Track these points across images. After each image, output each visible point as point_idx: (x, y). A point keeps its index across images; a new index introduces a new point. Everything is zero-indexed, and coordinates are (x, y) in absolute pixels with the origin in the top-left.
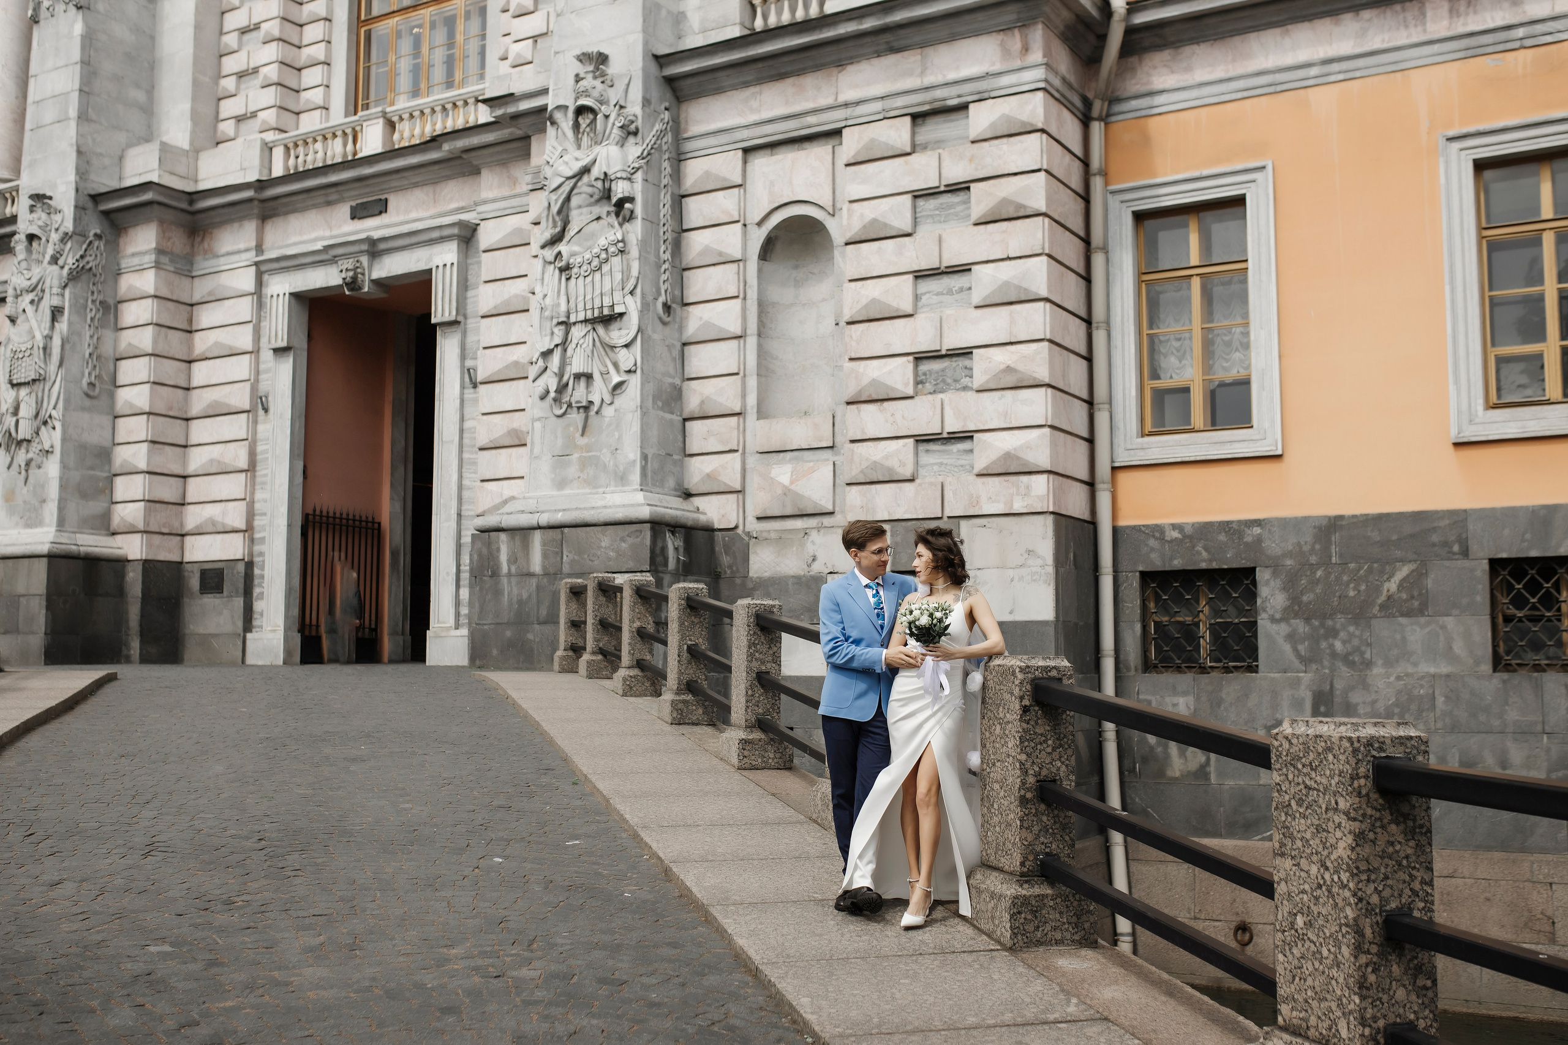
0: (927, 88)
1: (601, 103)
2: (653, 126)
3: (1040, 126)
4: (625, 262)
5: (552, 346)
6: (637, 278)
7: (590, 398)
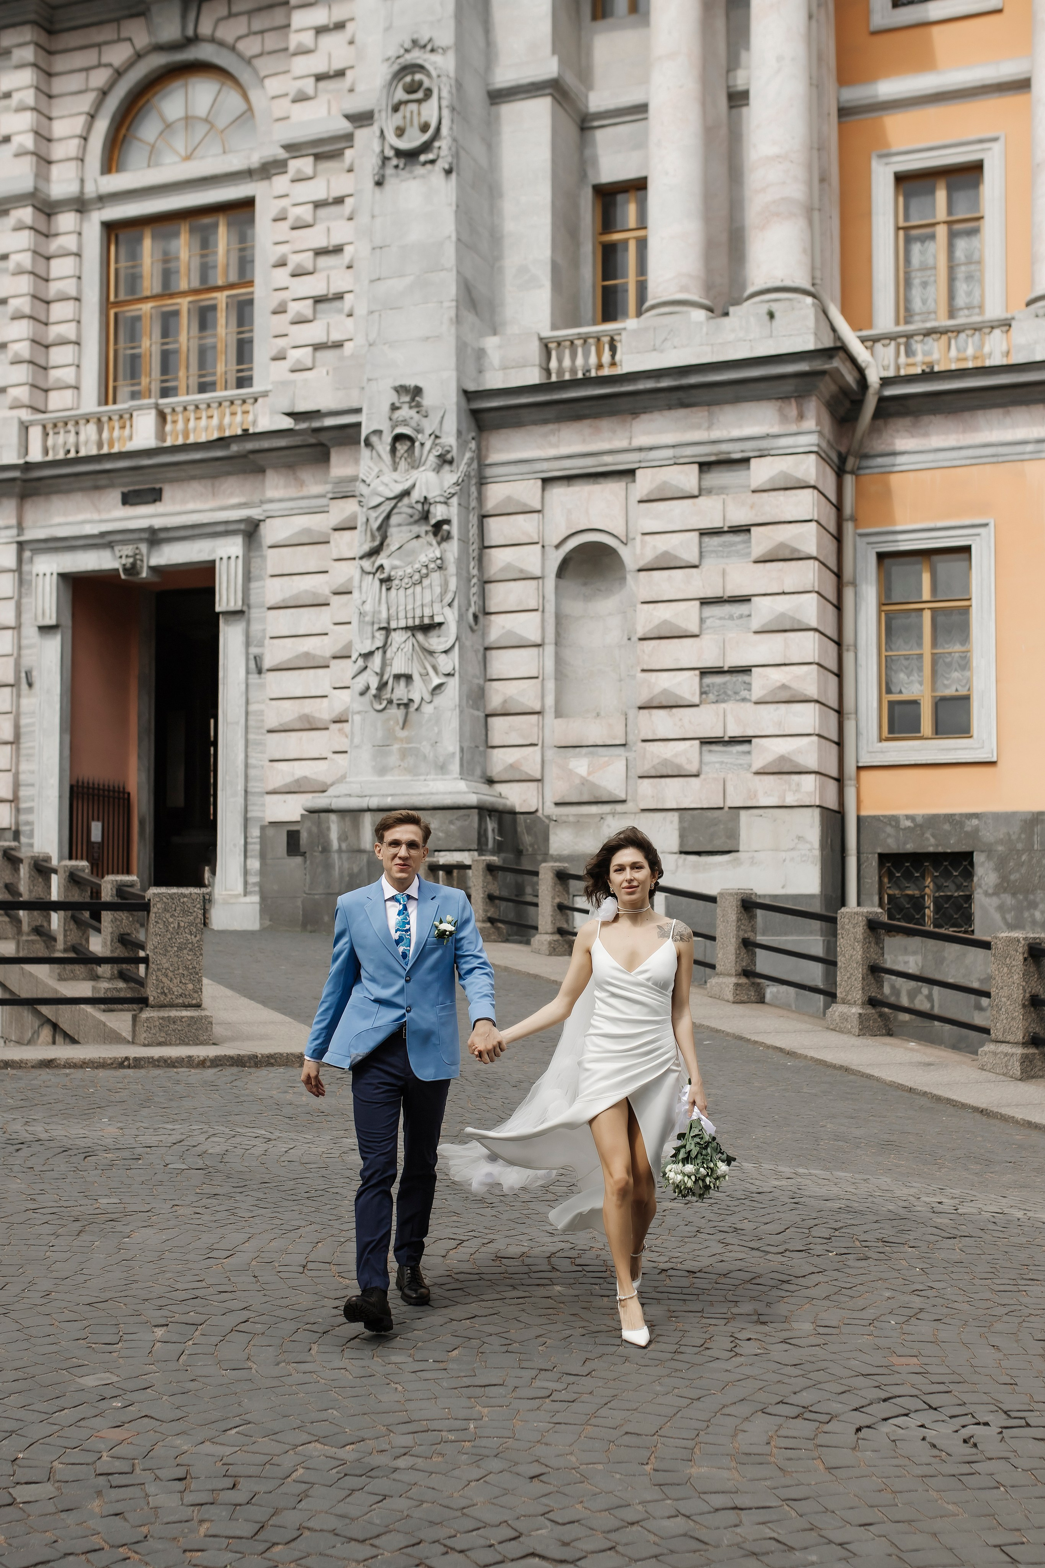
1: (418, 431)
3: (812, 482)
4: (443, 577)
5: (373, 649)
6: (455, 593)
7: (410, 697)
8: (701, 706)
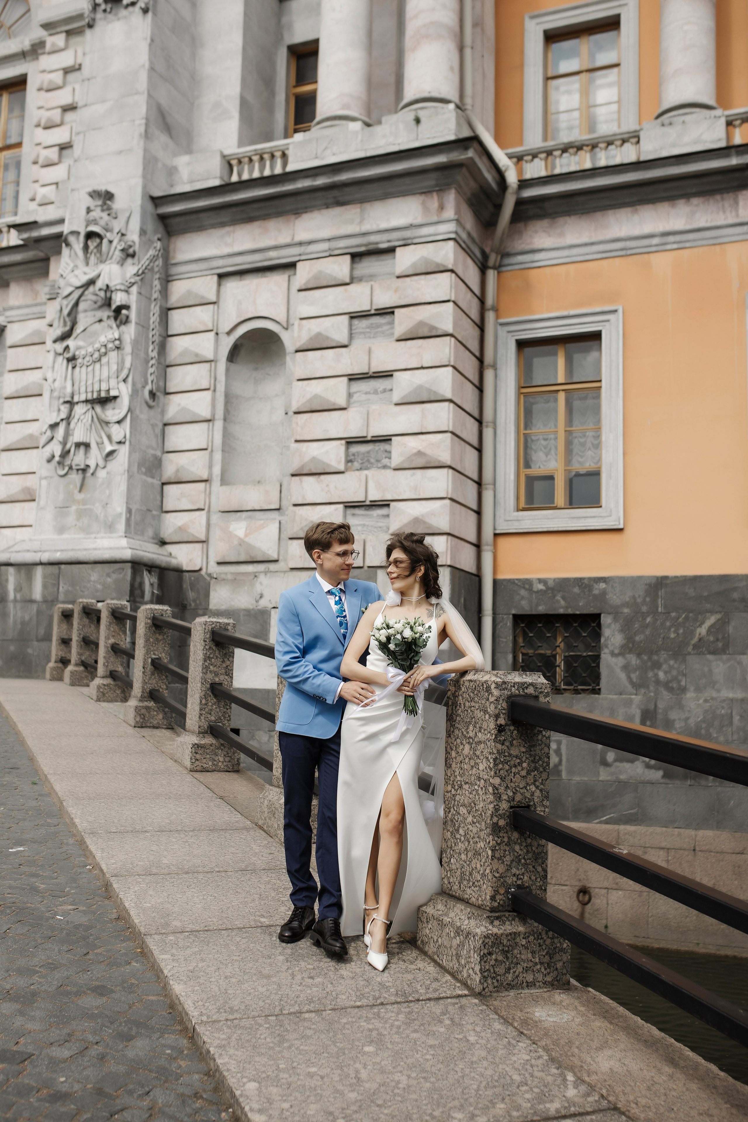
0: (364, 234)
1: (107, 230)
2: (147, 251)
3: (450, 267)
4: (120, 356)
5: (58, 420)
6: (130, 370)
7: (88, 463)
8: (347, 475)
